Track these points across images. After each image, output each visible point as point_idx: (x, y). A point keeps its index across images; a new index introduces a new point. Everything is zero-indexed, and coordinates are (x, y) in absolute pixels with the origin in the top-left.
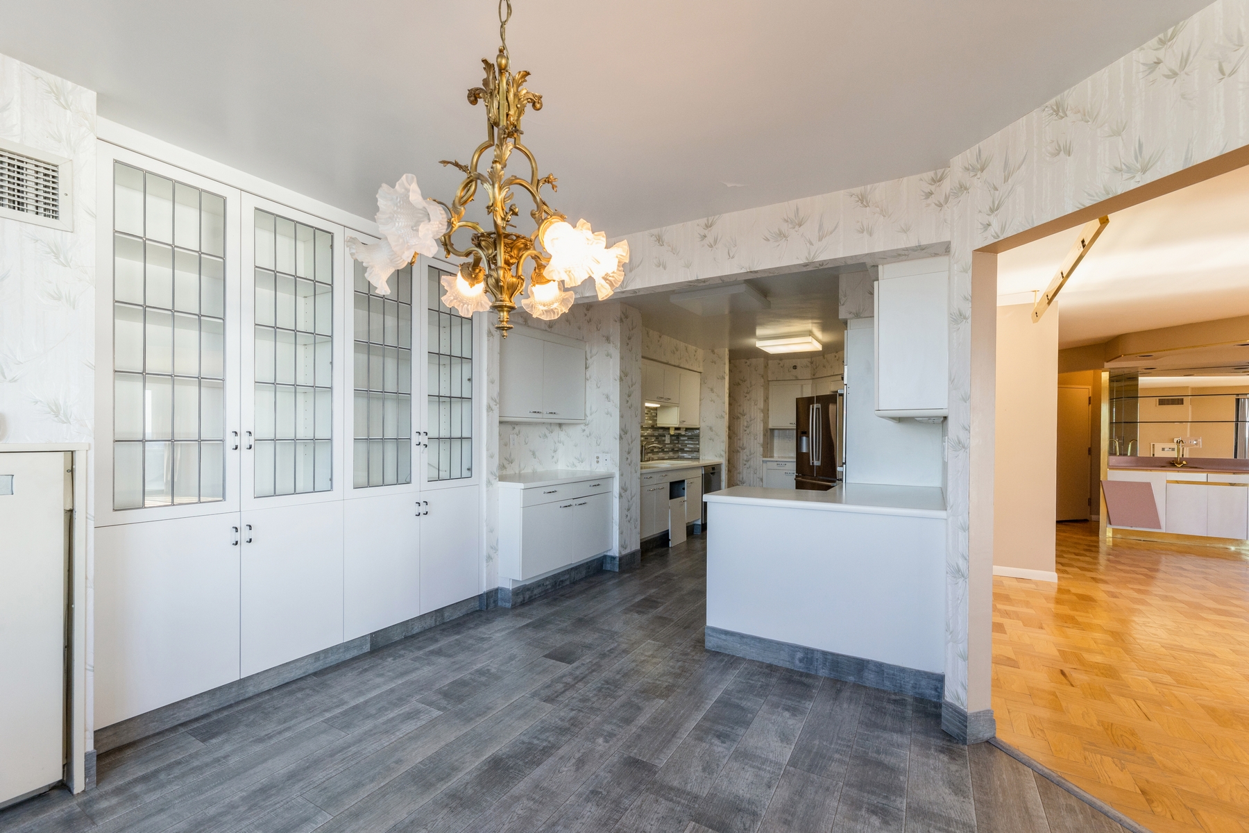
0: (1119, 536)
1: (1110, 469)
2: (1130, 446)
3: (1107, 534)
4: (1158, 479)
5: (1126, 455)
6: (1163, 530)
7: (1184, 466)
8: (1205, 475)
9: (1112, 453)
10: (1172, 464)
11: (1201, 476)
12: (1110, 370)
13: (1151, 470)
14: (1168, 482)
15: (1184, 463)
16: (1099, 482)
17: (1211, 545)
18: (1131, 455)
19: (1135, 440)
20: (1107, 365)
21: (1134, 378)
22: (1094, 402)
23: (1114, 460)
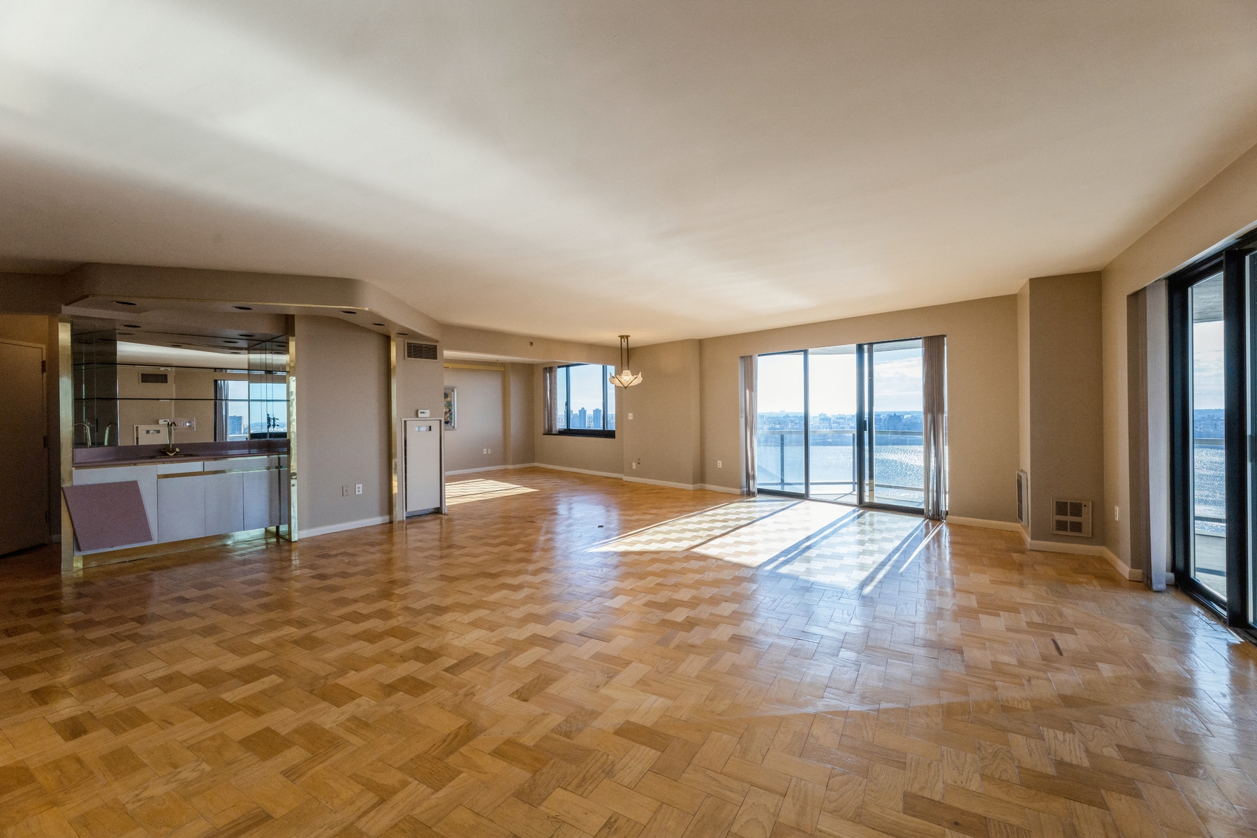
0: (94, 564)
1: (77, 468)
2: (107, 431)
3: (74, 564)
4: (145, 475)
5: (101, 444)
6: (155, 541)
7: (177, 455)
8: (201, 463)
9: (79, 442)
10: (161, 453)
11: (196, 466)
12: (74, 322)
13: (135, 464)
14: (160, 477)
15: (177, 450)
16: (59, 488)
17: (210, 546)
18: (110, 444)
19: (113, 424)
20: (67, 310)
21: (109, 340)
22: (49, 368)
23: (82, 453)
